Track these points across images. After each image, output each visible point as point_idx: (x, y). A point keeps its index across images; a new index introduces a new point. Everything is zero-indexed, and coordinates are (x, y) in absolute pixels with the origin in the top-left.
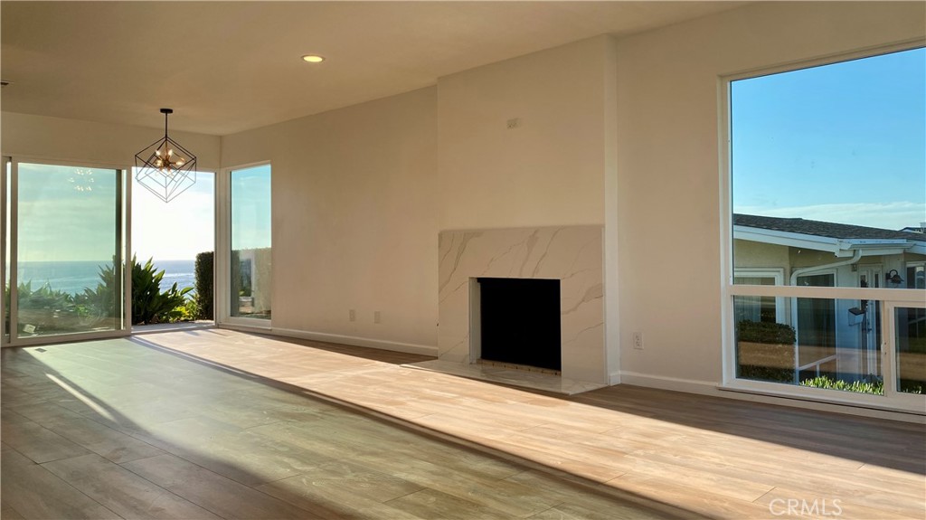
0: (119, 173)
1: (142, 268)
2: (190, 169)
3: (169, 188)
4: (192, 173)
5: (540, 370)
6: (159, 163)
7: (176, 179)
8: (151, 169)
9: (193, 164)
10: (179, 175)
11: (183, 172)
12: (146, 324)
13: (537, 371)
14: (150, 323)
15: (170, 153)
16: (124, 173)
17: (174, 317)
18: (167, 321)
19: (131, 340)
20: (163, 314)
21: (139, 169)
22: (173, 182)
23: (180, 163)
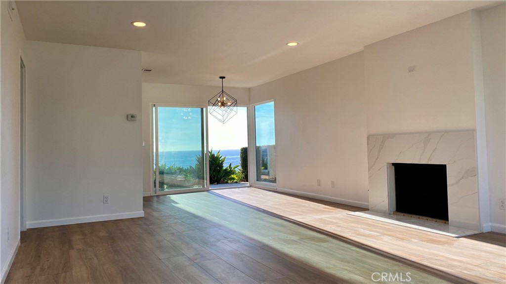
0: (202, 110)
1: (215, 156)
2: (234, 106)
3: (225, 117)
4: (235, 108)
5: (434, 220)
6: (220, 104)
7: (228, 111)
8: (216, 107)
9: (236, 103)
10: (229, 110)
11: (231, 107)
12: (217, 184)
13: (433, 221)
14: (220, 183)
15: (225, 99)
16: (204, 109)
17: (231, 180)
18: (227, 183)
19: (210, 193)
20: (225, 179)
21: (211, 107)
22: (227, 113)
23: (229, 104)
